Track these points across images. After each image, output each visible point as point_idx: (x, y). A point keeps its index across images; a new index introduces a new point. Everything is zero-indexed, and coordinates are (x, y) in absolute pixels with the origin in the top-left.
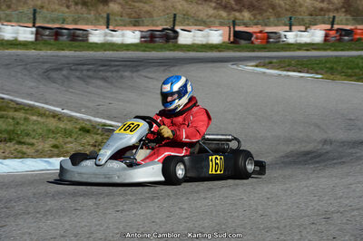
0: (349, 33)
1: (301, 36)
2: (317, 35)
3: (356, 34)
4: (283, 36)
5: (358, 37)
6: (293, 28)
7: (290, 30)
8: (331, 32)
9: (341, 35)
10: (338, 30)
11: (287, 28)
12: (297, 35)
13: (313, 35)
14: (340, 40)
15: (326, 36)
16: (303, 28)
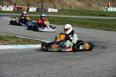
0: (21, 8)
1: (7, 9)
2: (11, 8)
3: (22, 9)
4: (1, 8)
5: (23, 10)
6: (4, 6)
7: (3, 6)
8: (15, 8)
9: (18, 9)
10: (17, 7)
11: (2, 6)
12: (5, 8)
13: (10, 9)
14: (18, 10)
15: (14, 9)
16: (6, 6)
